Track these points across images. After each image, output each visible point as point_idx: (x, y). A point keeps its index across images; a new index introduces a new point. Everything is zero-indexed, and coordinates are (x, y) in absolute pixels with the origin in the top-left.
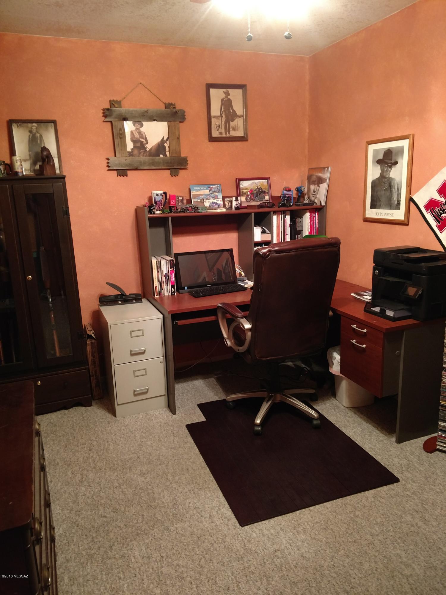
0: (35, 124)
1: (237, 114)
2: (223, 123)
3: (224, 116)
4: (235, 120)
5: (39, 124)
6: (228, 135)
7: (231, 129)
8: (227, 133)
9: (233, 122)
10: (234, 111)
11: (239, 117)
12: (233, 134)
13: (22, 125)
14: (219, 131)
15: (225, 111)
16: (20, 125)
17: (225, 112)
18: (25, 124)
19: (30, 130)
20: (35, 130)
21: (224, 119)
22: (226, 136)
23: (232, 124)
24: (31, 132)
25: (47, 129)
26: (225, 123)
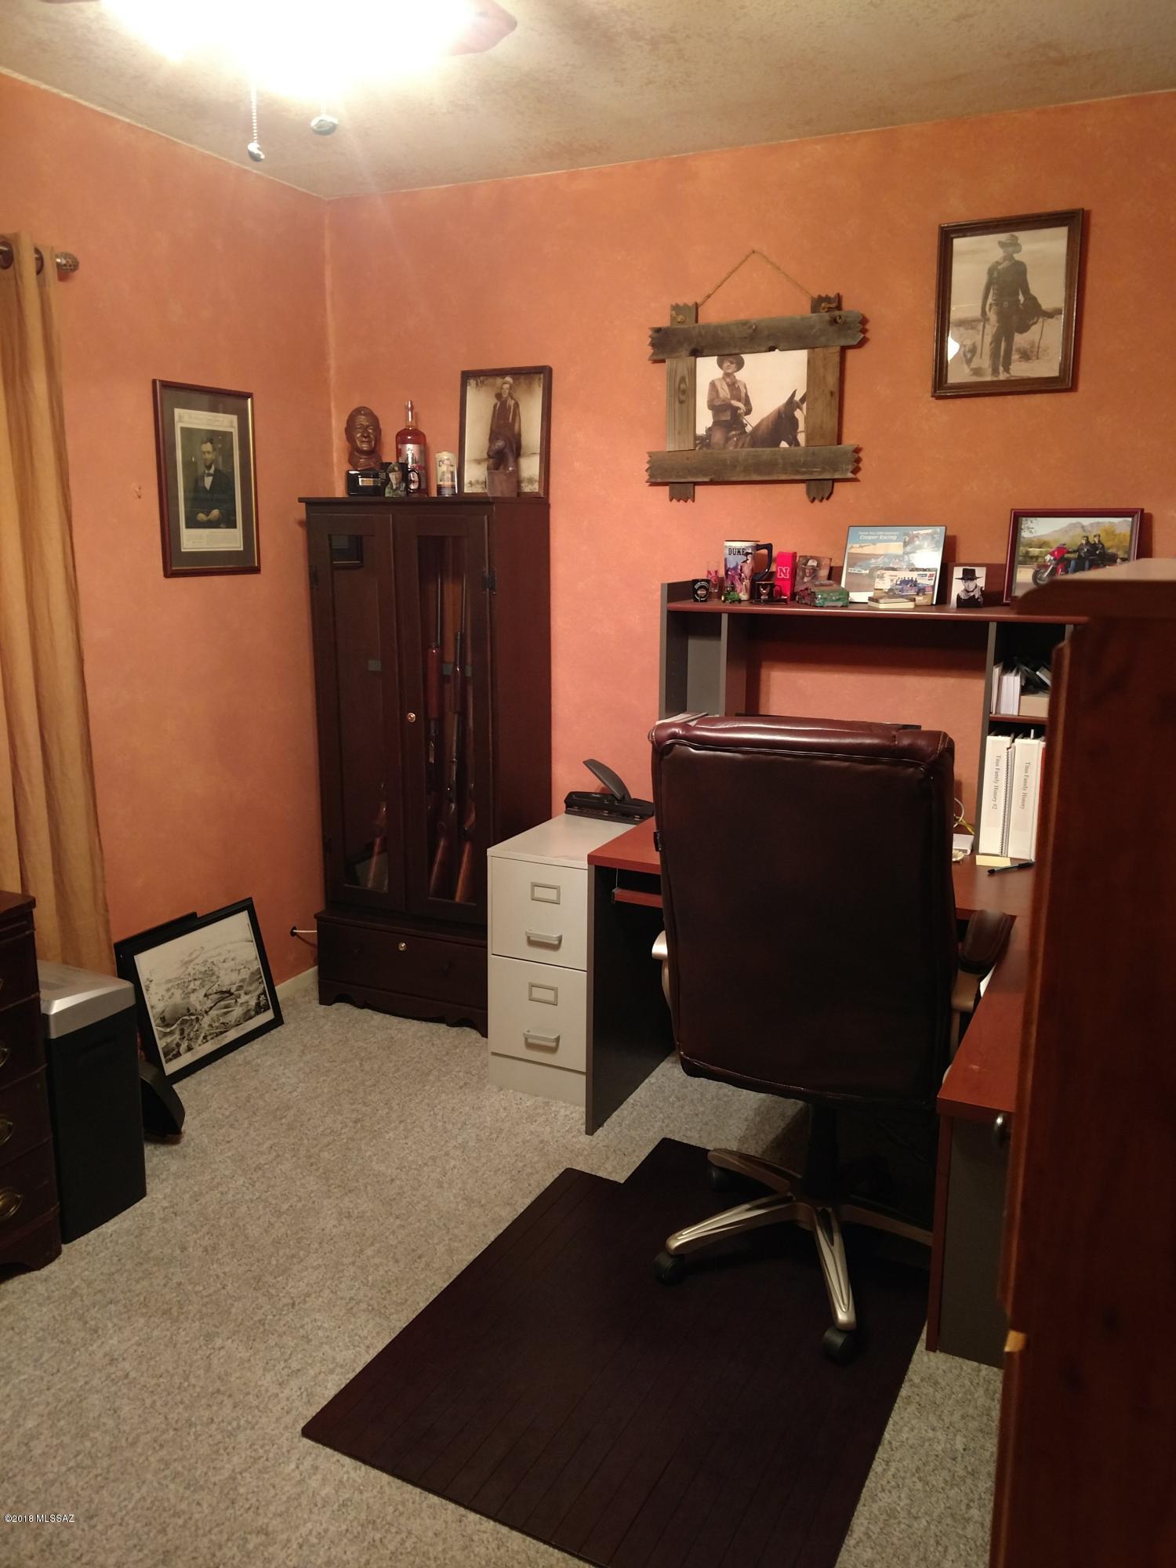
0: (508, 379)
1: (1039, 306)
2: (988, 339)
3: (992, 316)
4: (1033, 327)
5: (517, 376)
6: (1003, 376)
7: (1015, 357)
8: (1001, 369)
9: (1024, 334)
10: (1032, 300)
11: (1051, 315)
12: (1020, 369)
13: (486, 382)
14: (974, 365)
15: (998, 303)
16: (482, 382)
17: (997, 305)
18: (491, 380)
19: (498, 391)
20: (507, 391)
21: (991, 328)
22: (995, 379)
23: (1020, 340)
24: (499, 396)
25: (530, 390)
26: (996, 341)
